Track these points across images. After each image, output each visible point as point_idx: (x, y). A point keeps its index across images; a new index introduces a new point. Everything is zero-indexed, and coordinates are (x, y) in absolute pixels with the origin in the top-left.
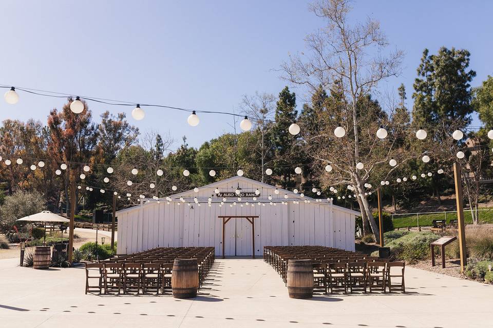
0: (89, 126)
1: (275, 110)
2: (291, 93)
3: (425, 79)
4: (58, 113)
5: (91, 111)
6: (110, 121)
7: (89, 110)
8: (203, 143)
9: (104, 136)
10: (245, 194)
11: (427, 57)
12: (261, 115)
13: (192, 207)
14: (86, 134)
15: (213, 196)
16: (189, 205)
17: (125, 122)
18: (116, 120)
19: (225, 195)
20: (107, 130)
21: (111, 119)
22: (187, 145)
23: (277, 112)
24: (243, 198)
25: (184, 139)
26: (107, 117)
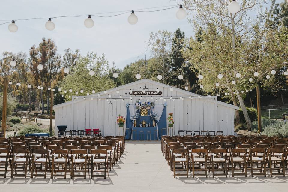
0: (55, 56)
1: (171, 42)
2: (182, 32)
3: (273, 20)
4: (36, 48)
5: (56, 47)
6: (70, 54)
7: (55, 46)
8: (125, 66)
9: (66, 63)
10: (151, 92)
11: (275, 5)
12: (162, 47)
13: (111, 102)
14: (54, 61)
15: (126, 94)
16: (107, 100)
17: (79, 54)
18: (74, 53)
19: (135, 93)
20: (68, 60)
21: (70, 53)
22: (116, 67)
23: (173, 44)
24: (149, 95)
25: (114, 63)
26: (68, 52)
